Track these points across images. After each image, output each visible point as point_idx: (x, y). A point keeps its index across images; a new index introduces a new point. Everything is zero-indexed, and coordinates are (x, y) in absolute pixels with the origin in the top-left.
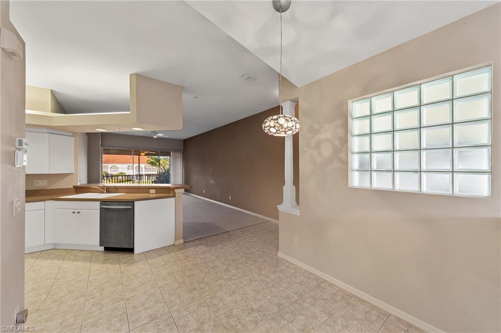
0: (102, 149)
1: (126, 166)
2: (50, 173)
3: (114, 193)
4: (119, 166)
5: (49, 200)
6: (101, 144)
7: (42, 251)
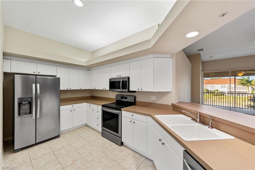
0: (203, 73)
1: (220, 86)
2: (155, 91)
3: (212, 128)
4: (216, 86)
5: (149, 116)
6: (201, 70)
7: (146, 158)
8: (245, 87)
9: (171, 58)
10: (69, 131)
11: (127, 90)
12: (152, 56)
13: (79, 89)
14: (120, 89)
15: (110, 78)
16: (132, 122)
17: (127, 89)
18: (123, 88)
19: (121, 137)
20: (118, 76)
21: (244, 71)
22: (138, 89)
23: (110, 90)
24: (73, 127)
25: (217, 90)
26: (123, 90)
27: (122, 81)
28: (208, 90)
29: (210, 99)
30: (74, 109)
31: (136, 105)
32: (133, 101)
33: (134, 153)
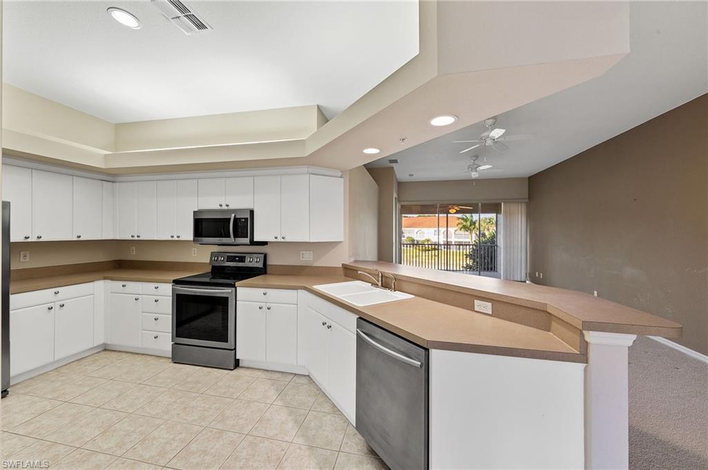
0: (399, 206)
2: (311, 241)
3: (395, 291)
4: (424, 230)
5: (302, 289)
6: (396, 198)
7: (295, 374)
8: (467, 233)
9: (341, 177)
10: (39, 375)
11: (247, 240)
12: (305, 169)
13: (75, 239)
14: (229, 237)
15: (196, 210)
16: (265, 309)
17: (247, 237)
18: (236, 236)
19: (235, 349)
20: (221, 206)
21: (458, 205)
22: (276, 238)
23: (194, 240)
24: (58, 361)
25: (428, 241)
26: (237, 239)
27: (235, 219)
28: (413, 240)
29: (414, 259)
30: (61, 303)
31: (270, 274)
32: (260, 265)
33: (267, 374)
